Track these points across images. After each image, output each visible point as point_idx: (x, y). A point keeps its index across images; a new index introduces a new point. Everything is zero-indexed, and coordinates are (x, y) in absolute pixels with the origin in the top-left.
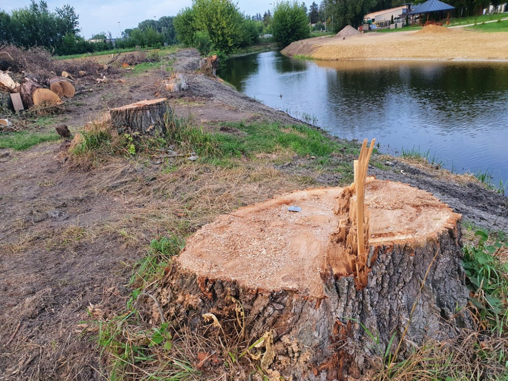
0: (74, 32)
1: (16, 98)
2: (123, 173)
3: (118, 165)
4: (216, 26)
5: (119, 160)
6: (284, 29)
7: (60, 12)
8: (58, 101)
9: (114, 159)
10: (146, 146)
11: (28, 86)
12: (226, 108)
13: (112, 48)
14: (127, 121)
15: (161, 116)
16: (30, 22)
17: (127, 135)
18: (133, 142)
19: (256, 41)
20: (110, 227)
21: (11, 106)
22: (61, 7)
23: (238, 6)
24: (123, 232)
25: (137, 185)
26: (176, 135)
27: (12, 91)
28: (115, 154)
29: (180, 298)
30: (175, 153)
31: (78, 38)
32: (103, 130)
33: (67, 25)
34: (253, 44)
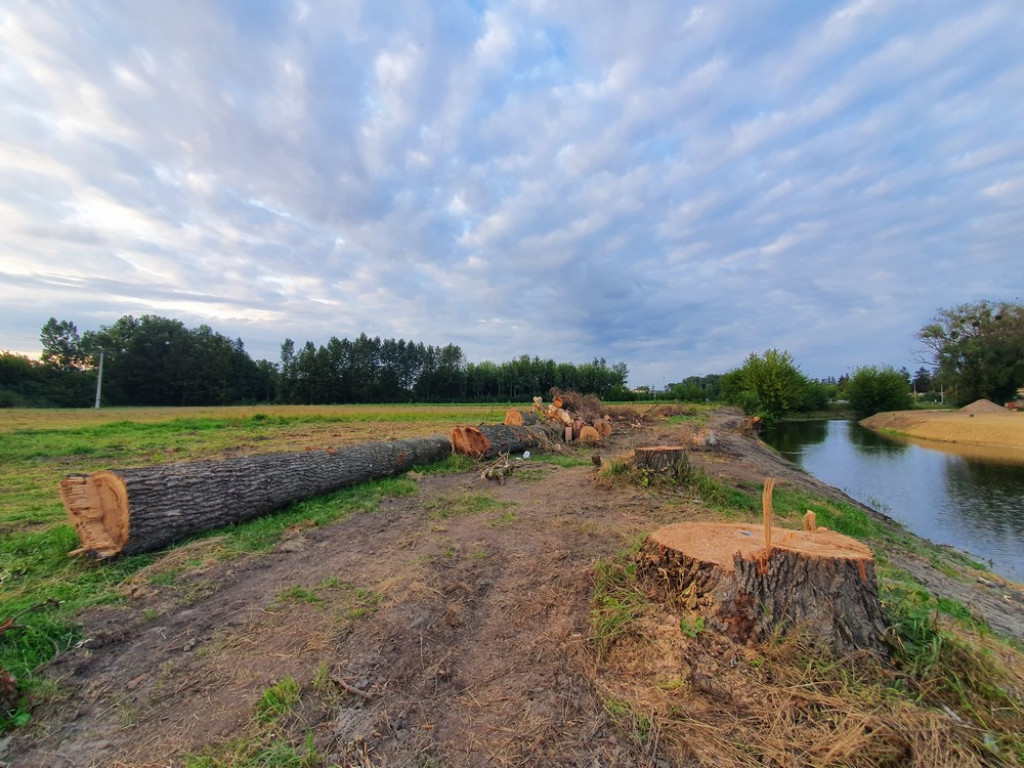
0: (622, 383)
1: (569, 431)
2: (634, 498)
3: (631, 491)
4: (769, 387)
5: (634, 488)
6: (867, 397)
7: (615, 367)
8: (597, 437)
9: (629, 487)
10: (658, 482)
11: (579, 423)
12: (755, 469)
13: (652, 399)
14: (646, 459)
15: (675, 461)
16: (590, 374)
17: (644, 470)
18: (647, 476)
19: (822, 406)
20: (615, 529)
21: (564, 436)
22: (617, 363)
23: (800, 369)
24: (625, 535)
25: (643, 509)
26: (686, 480)
27: (567, 425)
28: (631, 483)
29: (647, 556)
30: (681, 494)
31: (625, 388)
32: (627, 462)
33: (618, 378)
34: (819, 410)
